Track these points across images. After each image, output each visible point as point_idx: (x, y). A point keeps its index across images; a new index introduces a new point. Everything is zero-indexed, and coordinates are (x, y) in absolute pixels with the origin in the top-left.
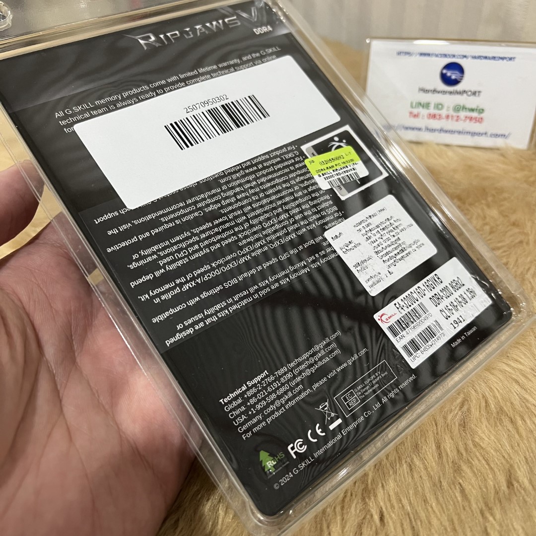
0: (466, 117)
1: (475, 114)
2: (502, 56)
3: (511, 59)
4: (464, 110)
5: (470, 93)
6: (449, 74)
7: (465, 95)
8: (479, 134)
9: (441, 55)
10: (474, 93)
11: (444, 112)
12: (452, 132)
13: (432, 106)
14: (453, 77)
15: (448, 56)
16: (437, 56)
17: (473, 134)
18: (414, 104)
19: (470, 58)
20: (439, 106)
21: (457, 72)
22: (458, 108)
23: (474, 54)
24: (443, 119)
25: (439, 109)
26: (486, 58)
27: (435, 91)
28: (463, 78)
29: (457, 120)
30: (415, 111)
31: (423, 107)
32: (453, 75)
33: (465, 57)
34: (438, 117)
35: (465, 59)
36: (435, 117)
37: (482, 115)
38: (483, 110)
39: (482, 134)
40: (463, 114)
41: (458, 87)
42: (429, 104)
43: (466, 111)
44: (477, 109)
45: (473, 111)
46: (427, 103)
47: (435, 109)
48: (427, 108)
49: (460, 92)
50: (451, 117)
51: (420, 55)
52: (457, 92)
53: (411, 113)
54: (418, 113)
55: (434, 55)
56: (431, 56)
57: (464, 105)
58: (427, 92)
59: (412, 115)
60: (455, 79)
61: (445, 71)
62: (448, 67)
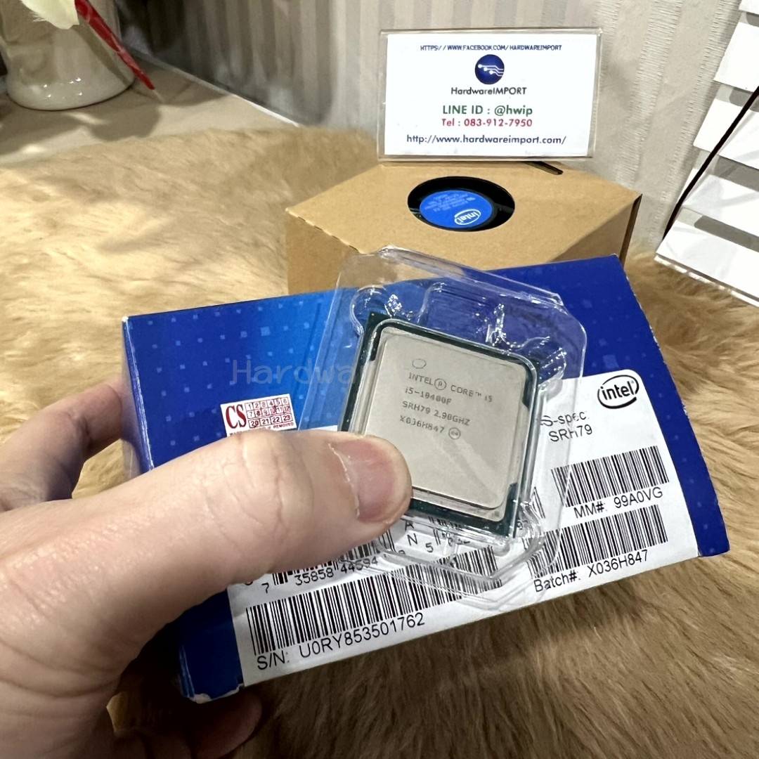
0: (512, 120)
1: (521, 116)
2: (546, 44)
3: (556, 47)
4: (509, 111)
5: (513, 91)
6: (486, 69)
7: (507, 93)
8: (530, 140)
9: (474, 47)
10: (518, 91)
11: (484, 117)
12: (496, 140)
13: (469, 110)
14: (491, 73)
15: (483, 48)
16: (468, 48)
17: (522, 141)
18: (447, 110)
19: (509, 47)
20: (477, 109)
21: (495, 66)
22: (499, 111)
23: (513, 44)
24: (484, 124)
25: (477, 113)
26: (527, 47)
27: (470, 91)
28: (504, 73)
29: (501, 125)
30: (449, 117)
31: (459, 112)
32: (490, 70)
33: (502, 47)
34: (477, 122)
35: (503, 49)
36: (474, 123)
37: (530, 117)
38: (531, 110)
39: (534, 139)
40: (507, 117)
41: (499, 85)
42: (465, 108)
43: (511, 113)
44: (524, 110)
45: (520, 113)
46: (463, 107)
47: (473, 112)
48: (463, 113)
49: (502, 90)
50: (493, 122)
51: (450, 47)
52: (497, 90)
53: (444, 120)
54: (453, 119)
55: (466, 47)
56: (462, 48)
57: (508, 106)
58: (461, 92)
59: (446, 122)
60: (494, 75)
61: (480, 66)
62: (483, 60)
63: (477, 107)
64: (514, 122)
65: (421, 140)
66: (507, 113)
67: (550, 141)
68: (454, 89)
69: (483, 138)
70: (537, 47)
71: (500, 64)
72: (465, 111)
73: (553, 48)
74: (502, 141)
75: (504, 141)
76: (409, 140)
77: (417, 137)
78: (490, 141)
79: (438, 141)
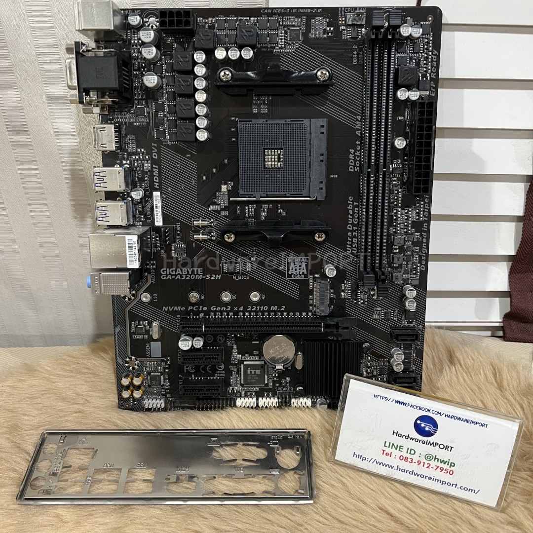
0: (438, 467)
1: (446, 466)
2: (475, 421)
3: (483, 425)
4: (436, 460)
5: (442, 446)
6: (423, 425)
7: (437, 446)
8: (449, 484)
9: (417, 407)
10: (447, 448)
11: (416, 458)
12: (422, 476)
13: (405, 450)
14: (427, 429)
15: (423, 409)
16: (411, 406)
17: (443, 483)
18: (387, 445)
19: (444, 415)
20: (411, 451)
21: (431, 425)
22: (429, 457)
23: (449, 414)
24: (415, 463)
25: (410, 453)
26: (459, 419)
27: (408, 437)
28: (437, 432)
29: (427, 467)
30: (388, 450)
31: (396, 449)
32: (426, 427)
33: (439, 413)
34: (409, 460)
35: (439, 415)
36: (407, 459)
37: (452, 468)
38: (454, 465)
39: (453, 485)
40: (433, 463)
41: (431, 439)
42: (401, 447)
43: (438, 461)
44: (449, 462)
45: (445, 463)
46: (400, 446)
47: (407, 453)
48: (399, 450)
49: (433, 443)
50: (422, 464)
51: (397, 402)
52: (430, 442)
53: (384, 451)
54: (391, 453)
55: (410, 405)
56: (407, 405)
57: (436, 456)
58: (401, 436)
59: (385, 453)
60: (429, 432)
61: (419, 422)
62: (422, 418)
63: (411, 450)
64: (439, 468)
65: (364, 459)
66: (435, 460)
67: (466, 489)
68: (396, 432)
69: (412, 472)
70: (467, 421)
71: (436, 425)
72: (401, 450)
73: (480, 424)
74: (427, 478)
75: (429, 478)
76: (355, 456)
77: (361, 456)
78: (418, 476)
79: (377, 463)
